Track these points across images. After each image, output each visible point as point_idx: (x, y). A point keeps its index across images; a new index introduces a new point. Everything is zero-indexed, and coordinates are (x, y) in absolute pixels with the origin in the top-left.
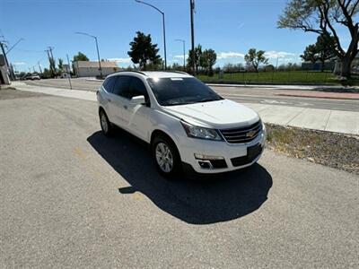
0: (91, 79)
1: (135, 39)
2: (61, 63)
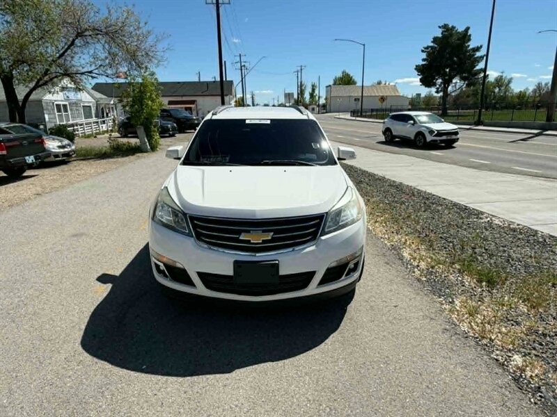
0: (342, 115)
1: (435, 40)
2: (313, 90)
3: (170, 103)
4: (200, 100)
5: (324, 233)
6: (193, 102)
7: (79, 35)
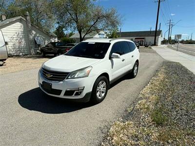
3: (136, 39)
4: (146, 38)
5: (67, 78)
6: (143, 39)
7: (99, 18)
